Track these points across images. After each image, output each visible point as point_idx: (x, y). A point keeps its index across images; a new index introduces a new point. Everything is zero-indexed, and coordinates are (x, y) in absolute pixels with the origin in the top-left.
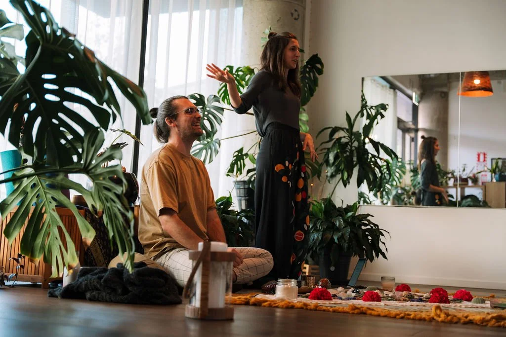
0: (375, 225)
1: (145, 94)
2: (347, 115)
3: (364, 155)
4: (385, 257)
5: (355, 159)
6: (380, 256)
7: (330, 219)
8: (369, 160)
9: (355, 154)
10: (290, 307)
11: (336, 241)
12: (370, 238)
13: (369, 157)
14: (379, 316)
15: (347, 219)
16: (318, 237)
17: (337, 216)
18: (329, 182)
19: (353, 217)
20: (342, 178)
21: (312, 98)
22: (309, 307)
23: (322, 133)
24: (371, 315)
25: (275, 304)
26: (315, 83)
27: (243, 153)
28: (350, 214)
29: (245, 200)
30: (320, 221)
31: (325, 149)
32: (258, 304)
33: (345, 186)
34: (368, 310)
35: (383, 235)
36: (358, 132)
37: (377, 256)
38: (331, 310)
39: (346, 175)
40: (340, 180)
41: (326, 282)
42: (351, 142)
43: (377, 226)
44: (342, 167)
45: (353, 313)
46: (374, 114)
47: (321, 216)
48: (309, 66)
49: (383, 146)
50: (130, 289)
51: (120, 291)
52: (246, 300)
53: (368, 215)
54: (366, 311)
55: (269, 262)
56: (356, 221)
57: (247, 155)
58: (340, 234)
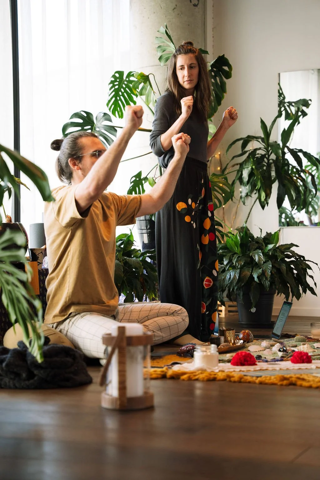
0: (300, 256)
1: (46, 176)
2: (262, 122)
3: (283, 167)
4: (313, 292)
5: (273, 174)
6: (308, 292)
7: (248, 252)
8: (290, 172)
9: (273, 169)
10: (212, 380)
11: (256, 279)
12: (295, 272)
13: (290, 168)
14: (310, 387)
15: (268, 252)
16: (235, 276)
17: (255, 249)
18: (244, 204)
19: (275, 249)
20: (260, 198)
21: (219, 107)
22: (232, 379)
23: (233, 146)
24: (301, 386)
25: (195, 376)
26: (222, 89)
27: (142, 178)
28: (270, 246)
29: (147, 233)
30: (236, 257)
31: (237, 164)
32: (176, 377)
33: (263, 207)
34: (298, 380)
35: (310, 268)
36: (276, 142)
37: (305, 291)
38: (257, 381)
39: (263, 195)
40: (256, 200)
41: (248, 335)
42: (268, 154)
43: (303, 257)
44: (259, 185)
45: (282, 385)
46: (294, 112)
47: (237, 250)
48: (215, 69)
49: (306, 154)
50: (36, 372)
51: (24, 375)
52: (162, 373)
53: (292, 245)
54: (296, 381)
55: (183, 320)
56: (278, 254)
57: (146, 179)
58: (260, 271)
